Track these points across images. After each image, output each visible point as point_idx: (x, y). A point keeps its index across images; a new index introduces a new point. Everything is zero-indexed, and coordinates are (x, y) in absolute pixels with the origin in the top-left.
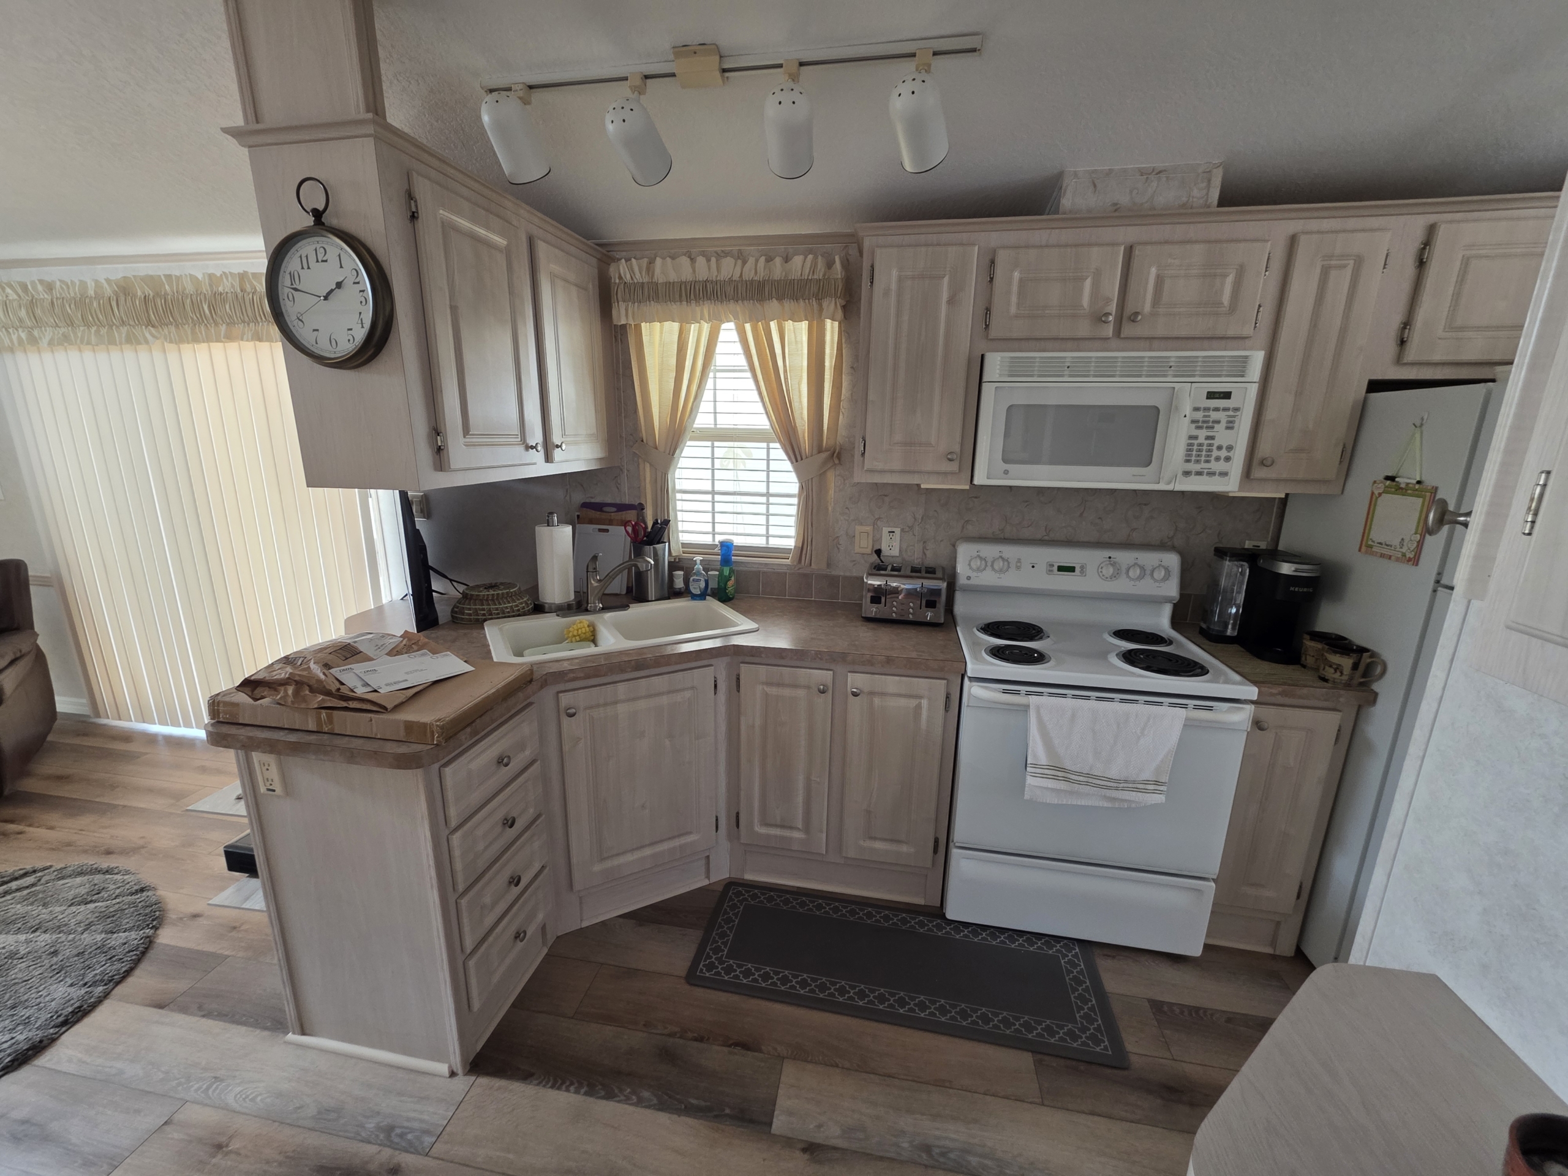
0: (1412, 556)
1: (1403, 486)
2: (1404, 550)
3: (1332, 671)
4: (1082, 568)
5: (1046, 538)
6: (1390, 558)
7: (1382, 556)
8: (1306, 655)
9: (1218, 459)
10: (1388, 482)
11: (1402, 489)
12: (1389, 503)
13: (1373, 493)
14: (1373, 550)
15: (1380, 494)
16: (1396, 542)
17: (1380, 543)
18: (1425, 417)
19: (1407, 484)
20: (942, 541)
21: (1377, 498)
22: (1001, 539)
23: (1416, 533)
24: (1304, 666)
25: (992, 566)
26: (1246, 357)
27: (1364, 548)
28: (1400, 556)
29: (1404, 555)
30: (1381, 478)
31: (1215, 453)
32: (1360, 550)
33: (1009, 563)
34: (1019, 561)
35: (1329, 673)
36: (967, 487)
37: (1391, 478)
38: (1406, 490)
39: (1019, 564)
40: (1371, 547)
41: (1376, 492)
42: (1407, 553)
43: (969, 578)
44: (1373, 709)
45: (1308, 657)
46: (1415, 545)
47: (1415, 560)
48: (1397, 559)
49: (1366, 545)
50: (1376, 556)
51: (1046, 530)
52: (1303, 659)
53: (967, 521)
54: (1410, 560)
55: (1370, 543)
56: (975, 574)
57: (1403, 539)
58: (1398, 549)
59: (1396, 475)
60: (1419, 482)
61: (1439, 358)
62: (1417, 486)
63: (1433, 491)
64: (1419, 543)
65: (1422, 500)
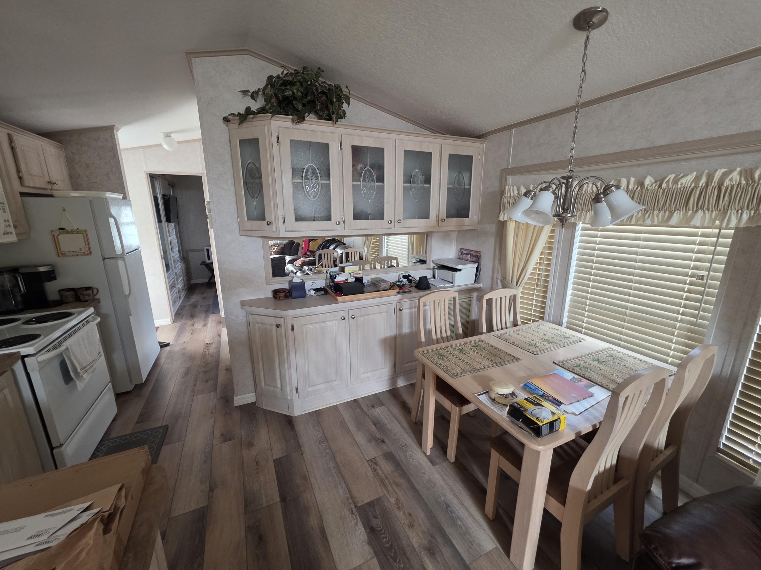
2: (83, 251)
3: (88, 296)
6: (78, 255)
7: (73, 256)
9: (7, 226)
10: (61, 231)
11: (70, 232)
12: (64, 237)
13: (54, 235)
14: (67, 254)
15: (58, 235)
16: (77, 250)
17: (69, 252)
19: (72, 230)
21: (57, 237)
23: (86, 245)
27: (61, 255)
28: (82, 253)
29: (84, 253)
30: (57, 229)
32: (59, 256)
35: (87, 298)
37: (62, 229)
38: (72, 232)
40: (65, 254)
41: (56, 235)
44: (100, 304)
46: (88, 249)
47: (90, 253)
48: (82, 255)
49: (59, 253)
50: (69, 256)
54: (88, 254)
55: (63, 253)
57: (80, 248)
58: (80, 251)
59: (64, 228)
60: (78, 229)
61: (32, 185)
62: (78, 230)
63: (86, 231)
64: (89, 248)
65: (82, 235)
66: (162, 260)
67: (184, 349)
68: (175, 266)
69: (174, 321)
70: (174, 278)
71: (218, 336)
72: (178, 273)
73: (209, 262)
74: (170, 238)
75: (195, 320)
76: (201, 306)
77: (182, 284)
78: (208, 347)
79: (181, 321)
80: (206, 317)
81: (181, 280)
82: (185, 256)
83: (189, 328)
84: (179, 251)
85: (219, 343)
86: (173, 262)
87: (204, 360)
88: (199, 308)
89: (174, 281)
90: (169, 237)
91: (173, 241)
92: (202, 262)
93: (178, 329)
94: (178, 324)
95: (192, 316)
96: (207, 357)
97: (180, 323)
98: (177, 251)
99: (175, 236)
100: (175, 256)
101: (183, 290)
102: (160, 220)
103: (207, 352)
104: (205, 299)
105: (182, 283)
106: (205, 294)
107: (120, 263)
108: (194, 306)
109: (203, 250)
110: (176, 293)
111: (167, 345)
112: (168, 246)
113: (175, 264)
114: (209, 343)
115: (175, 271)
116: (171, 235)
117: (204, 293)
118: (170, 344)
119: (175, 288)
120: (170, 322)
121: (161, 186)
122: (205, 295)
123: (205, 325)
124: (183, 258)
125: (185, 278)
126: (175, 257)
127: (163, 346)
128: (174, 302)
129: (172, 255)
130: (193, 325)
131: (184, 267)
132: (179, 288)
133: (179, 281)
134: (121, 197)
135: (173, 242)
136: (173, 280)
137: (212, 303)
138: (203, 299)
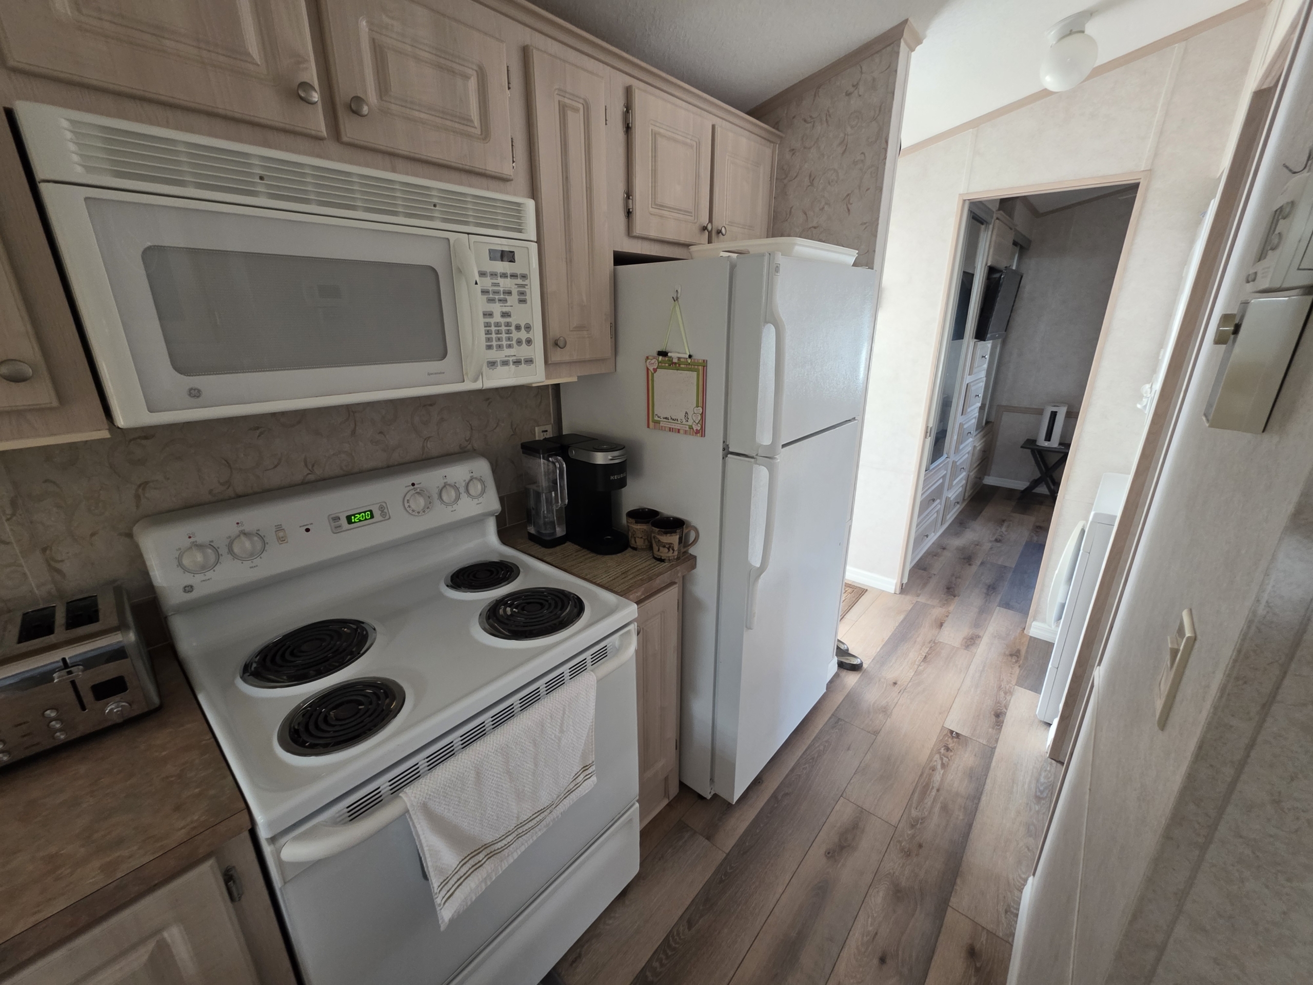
0: (699, 429)
1: (675, 360)
2: (690, 422)
3: (666, 550)
4: (382, 509)
5: (312, 477)
6: (679, 431)
7: (671, 430)
8: (635, 538)
9: (519, 342)
10: (660, 358)
11: (675, 363)
12: (664, 377)
13: (648, 369)
14: (662, 424)
15: (655, 370)
16: (681, 416)
17: (666, 418)
18: (679, 291)
19: (679, 358)
20: (93, 535)
21: (653, 375)
22: (230, 498)
23: (697, 406)
24: (635, 549)
25: (231, 551)
26: (518, 204)
27: (651, 424)
28: (687, 429)
29: (691, 427)
30: (655, 354)
31: (515, 335)
32: (648, 427)
33: (262, 538)
34: (279, 528)
36: (105, 434)
37: (663, 354)
38: (679, 365)
39: (281, 534)
40: (658, 422)
41: (651, 369)
42: (693, 426)
43: (188, 589)
44: (695, 572)
45: (637, 539)
46: (699, 418)
47: (701, 432)
48: (686, 432)
49: (652, 420)
50: (665, 430)
51: (306, 465)
52: (633, 542)
53: (144, 485)
54: (697, 432)
55: (656, 418)
56: (200, 577)
57: (686, 413)
58: (684, 422)
59: (668, 350)
60: (690, 356)
61: (653, 234)
62: (689, 361)
63: (704, 364)
64: (703, 415)
65: (695, 373)
66: (926, 437)
67: (885, 711)
68: (959, 447)
69: (904, 589)
70: (944, 477)
71: (994, 719)
72: (958, 463)
73: (1046, 444)
74: (968, 379)
75: (951, 608)
76: (982, 563)
77: (961, 489)
78: (948, 749)
79: (918, 596)
80: (984, 611)
81: (961, 479)
82: (992, 419)
83: (925, 632)
84: (982, 408)
85: (988, 753)
86: (955, 437)
87: (914, 813)
88: (974, 568)
89: (942, 485)
90: (969, 377)
91: (973, 385)
92: (1028, 440)
93: (901, 617)
94: (908, 602)
95: (950, 590)
96: (928, 801)
97: (915, 599)
98: (977, 410)
99: (983, 374)
100: (966, 423)
101: (958, 503)
102: (958, 332)
103: (937, 777)
104: (999, 544)
105: (962, 486)
106: (1006, 524)
107: (761, 473)
108: (967, 558)
109: (1040, 412)
110: (937, 512)
111: (856, 668)
112: (959, 398)
113: (960, 441)
114: (958, 735)
115: (953, 457)
116: (975, 370)
117: (1004, 521)
118: (865, 666)
119: (938, 501)
120: (894, 588)
121: (993, 244)
122: (1004, 529)
123: (971, 641)
124: (987, 423)
125: (971, 474)
126: (965, 426)
127: (847, 664)
128: (922, 536)
129: (960, 419)
130: (941, 625)
131: (978, 448)
132: (950, 498)
133: (955, 482)
134: (852, 260)
135: (973, 388)
136: (941, 481)
137: (1014, 566)
138: (997, 541)
